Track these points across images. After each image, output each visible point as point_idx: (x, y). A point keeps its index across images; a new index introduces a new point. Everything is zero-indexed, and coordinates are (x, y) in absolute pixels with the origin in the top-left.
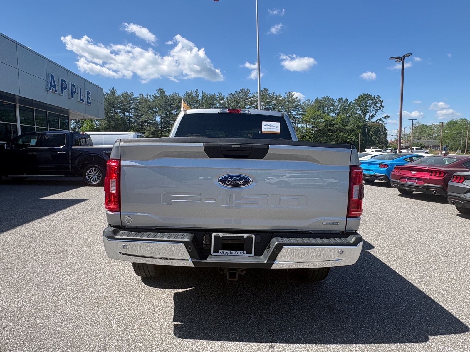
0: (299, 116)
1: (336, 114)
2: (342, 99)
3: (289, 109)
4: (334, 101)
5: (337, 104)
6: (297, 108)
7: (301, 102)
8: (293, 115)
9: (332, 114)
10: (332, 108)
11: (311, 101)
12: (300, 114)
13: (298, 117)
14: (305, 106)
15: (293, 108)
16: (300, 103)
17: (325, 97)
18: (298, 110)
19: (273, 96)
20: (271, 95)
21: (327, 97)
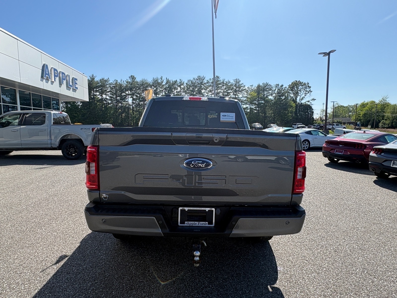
1: (273, 97)
2: (278, 85)
3: (236, 93)
4: (272, 86)
5: (274, 89)
6: (242, 93)
7: (246, 87)
8: (239, 97)
9: (270, 97)
10: (270, 92)
11: (254, 86)
12: (246, 97)
13: (243, 100)
14: (249, 91)
15: (239, 91)
17: (265, 83)
19: (223, 82)
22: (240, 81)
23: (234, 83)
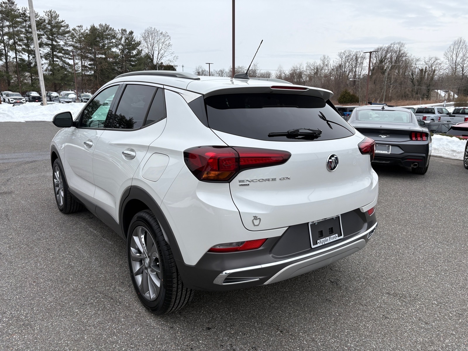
0: (70, 48)
1: (120, 51)
2: (125, 31)
3: (52, 36)
4: (116, 32)
5: (120, 37)
6: (65, 37)
7: (71, 28)
8: (59, 45)
9: (114, 50)
10: (114, 41)
11: (84, 28)
12: (70, 46)
13: (68, 50)
14: (75, 35)
15: (59, 34)
16: (68, 30)
17: (104, 25)
18: (68, 39)
19: (24, 14)
20: (21, 11)
21: (106, 25)
22: (58, 16)
23: (46, 18)
